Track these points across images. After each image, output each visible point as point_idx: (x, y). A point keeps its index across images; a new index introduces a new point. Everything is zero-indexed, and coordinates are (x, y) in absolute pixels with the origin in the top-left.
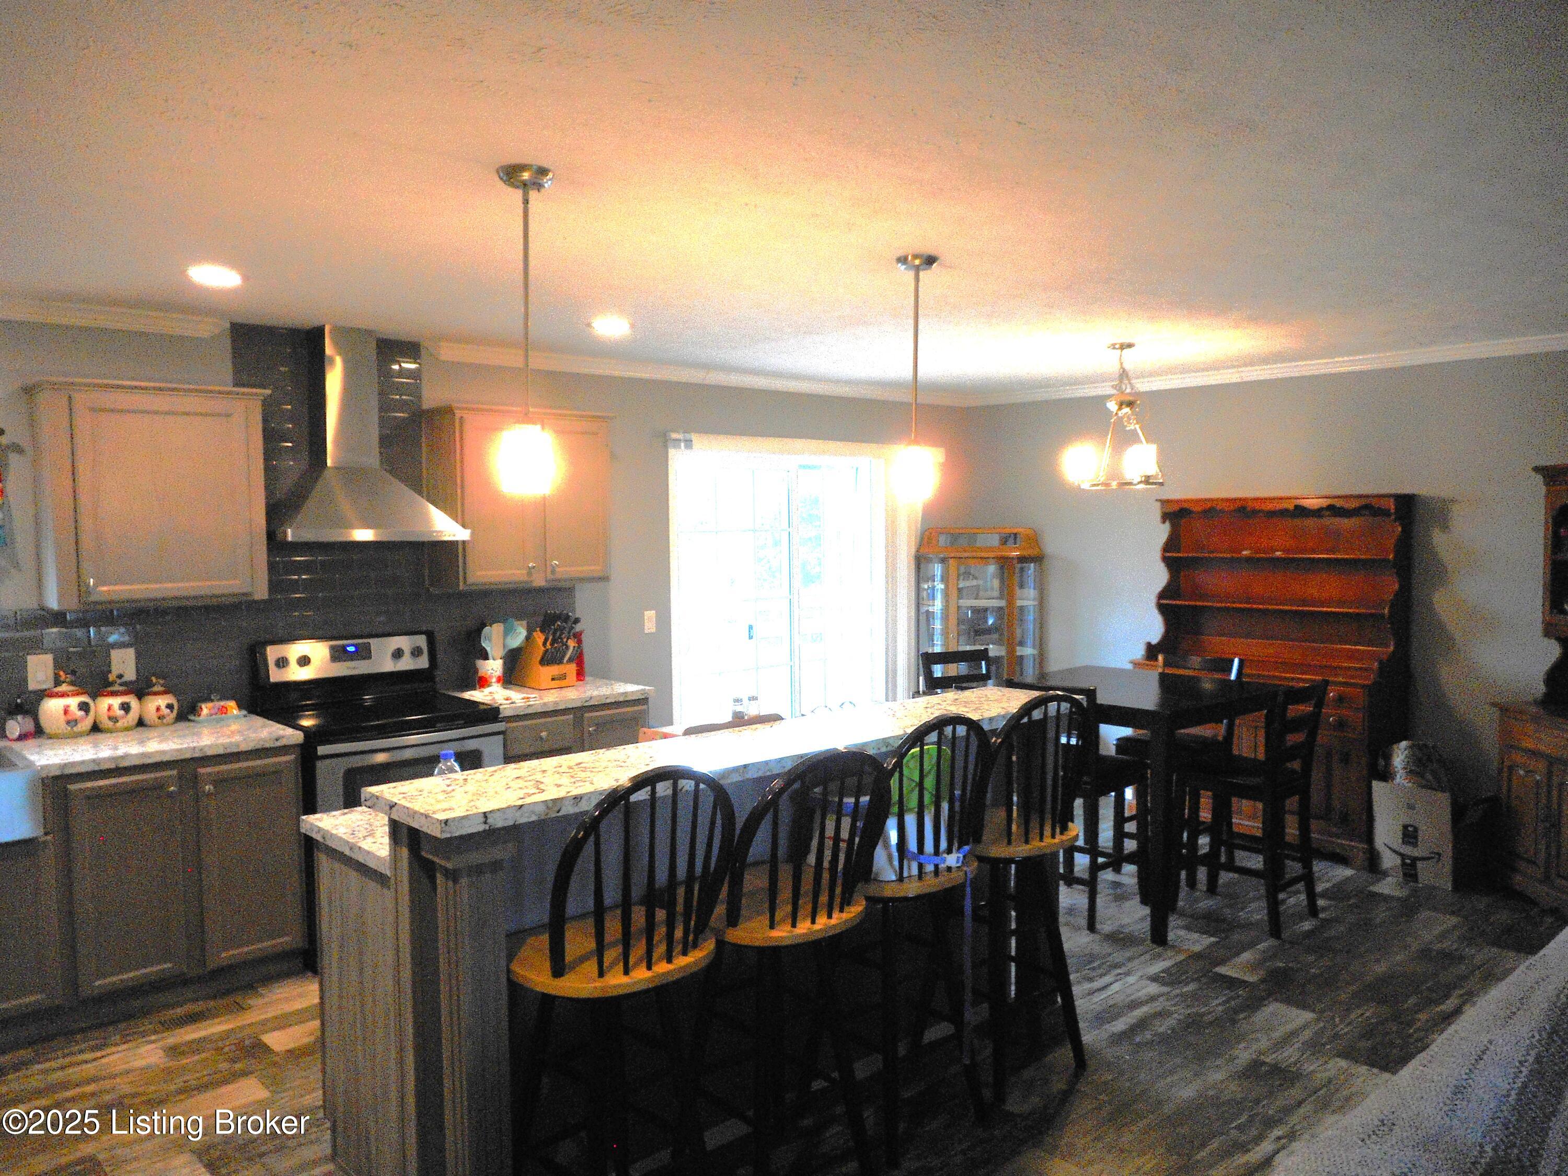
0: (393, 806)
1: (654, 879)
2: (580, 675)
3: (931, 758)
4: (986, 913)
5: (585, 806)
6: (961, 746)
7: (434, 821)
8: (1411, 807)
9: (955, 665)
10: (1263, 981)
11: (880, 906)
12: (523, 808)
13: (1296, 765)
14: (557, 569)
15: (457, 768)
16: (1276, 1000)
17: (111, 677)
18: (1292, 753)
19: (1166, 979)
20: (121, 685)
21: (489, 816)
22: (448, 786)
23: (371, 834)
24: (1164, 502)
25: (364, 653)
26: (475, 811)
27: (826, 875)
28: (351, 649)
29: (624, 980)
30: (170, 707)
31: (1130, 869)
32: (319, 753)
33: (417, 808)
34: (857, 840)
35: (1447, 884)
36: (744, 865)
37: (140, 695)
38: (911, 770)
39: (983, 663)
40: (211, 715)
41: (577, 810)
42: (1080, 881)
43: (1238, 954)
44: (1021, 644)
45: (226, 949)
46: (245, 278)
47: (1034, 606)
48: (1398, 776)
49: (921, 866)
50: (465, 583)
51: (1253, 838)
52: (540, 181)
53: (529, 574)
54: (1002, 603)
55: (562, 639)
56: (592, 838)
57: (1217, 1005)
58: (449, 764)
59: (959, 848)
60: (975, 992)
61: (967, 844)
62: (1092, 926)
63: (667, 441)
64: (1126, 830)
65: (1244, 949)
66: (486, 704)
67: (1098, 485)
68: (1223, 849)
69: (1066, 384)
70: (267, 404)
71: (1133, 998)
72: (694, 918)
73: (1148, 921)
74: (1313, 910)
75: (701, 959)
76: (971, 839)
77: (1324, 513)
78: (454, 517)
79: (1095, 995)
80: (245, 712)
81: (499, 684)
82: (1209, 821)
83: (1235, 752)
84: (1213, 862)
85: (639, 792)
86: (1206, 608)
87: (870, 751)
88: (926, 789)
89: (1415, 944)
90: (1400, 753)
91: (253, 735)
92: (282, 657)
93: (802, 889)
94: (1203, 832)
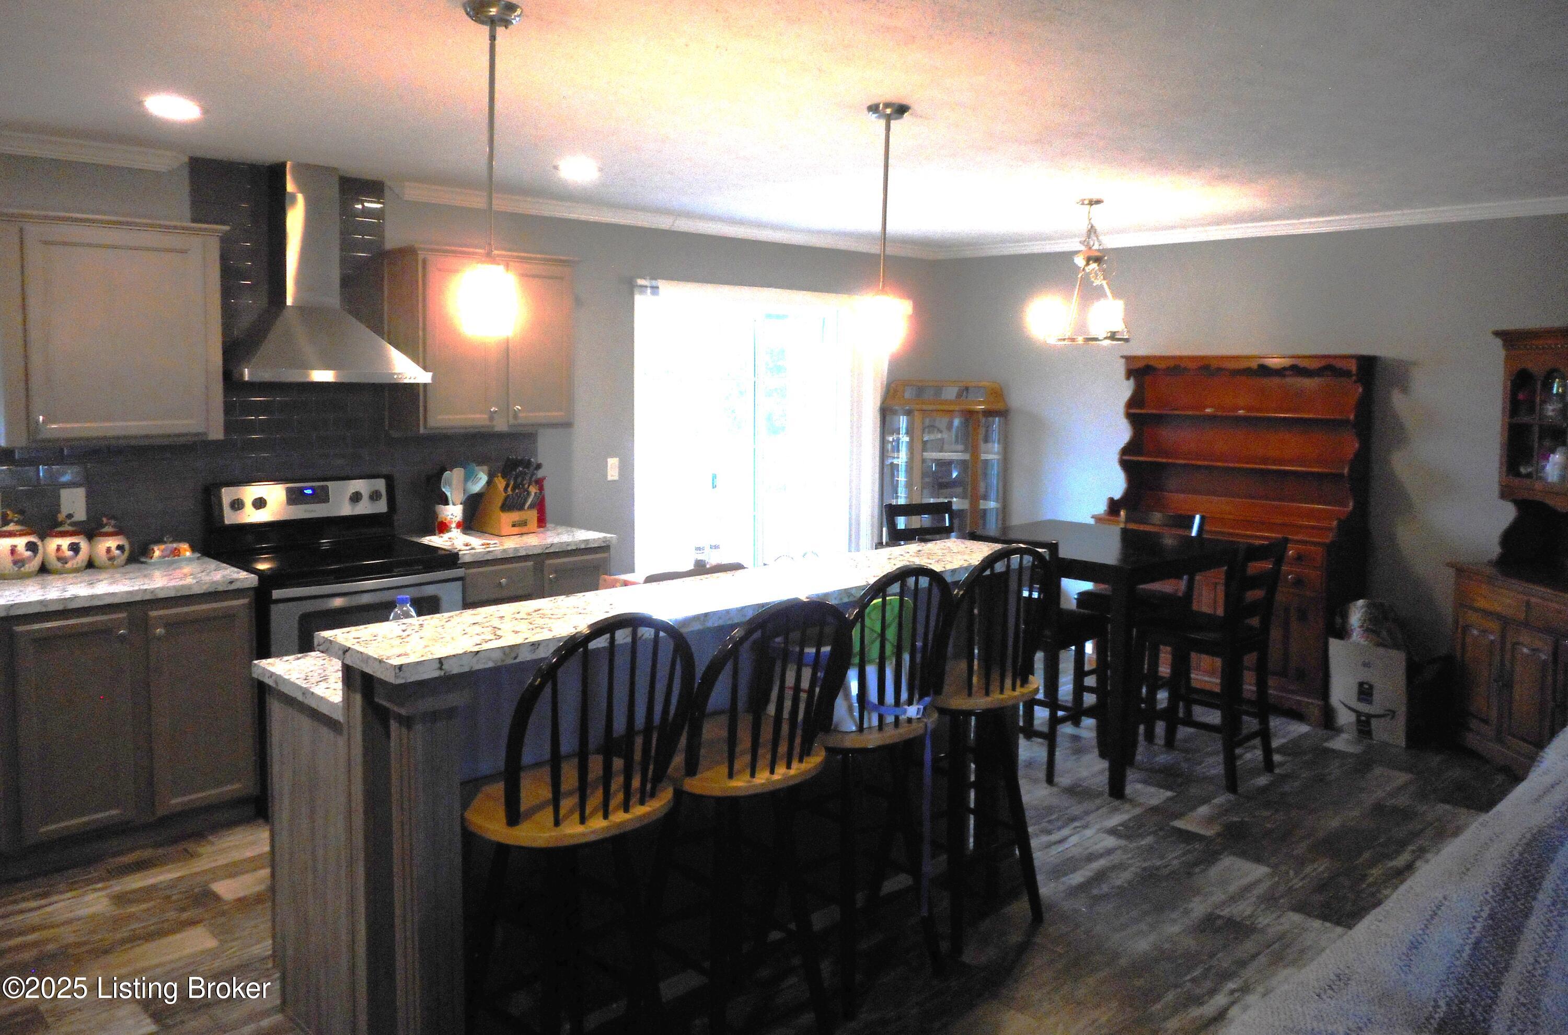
0: (347, 651)
1: (612, 726)
2: (541, 522)
3: (892, 610)
4: (945, 765)
5: (542, 653)
6: (923, 597)
7: (388, 667)
8: (1366, 665)
9: (918, 517)
10: (1219, 835)
11: (839, 757)
12: (479, 653)
13: (1255, 621)
14: (521, 415)
16: (1231, 854)
17: (61, 517)
18: (1252, 609)
19: (1125, 832)
20: (69, 525)
21: (444, 662)
22: (404, 631)
23: (325, 679)
24: (1129, 359)
25: (321, 496)
26: (429, 657)
27: (785, 728)
28: (309, 492)
29: (580, 829)
30: (120, 547)
31: (1089, 722)
32: (274, 598)
33: (371, 654)
34: (817, 690)
35: (1401, 740)
36: (703, 715)
37: (91, 536)
38: (873, 621)
39: (947, 516)
40: (165, 557)
41: (534, 657)
42: (1039, 734)
43: (1194, 808)
44: (985, 498)
45: (176, 797)
46: (205, 111)
47: (998, 459)
48: (1355, 634)
49: (881, 718)
50: (425, 428)
51: (1211, 693)
52: (509, 18)
53: (491, 418)
54: (966, 457)
55: (523, 485)
56: (549, 687)
57: (1174, 856)
58: (405, 609)
59: (920, 699)
60: (933, 843)
61: (927, 695)
62: (1050, 779)
63: (633, 287)
64: (1086, 684)
65: (1201, 803)
66: (444, 550)
67: (1064, 340)
68: (1181, 704)
69: (1034, 238)
70: (226, 242)
71: (1090, 850)
72: (651, 767)
73: (1107, 773)
74: (1269, 765)
75: (658, 809)
76: (932, 692)
77: (1287, 373)
78: (415, 358)
79: (1053, 847)
80: (199, 555)
81: (459, 530)
82: (1168, 675)
83: (1195, 607)
84: (1171, 717)
85: (598, 639)
86: (1168, 464)
87: (832, 602)
88: (888, 640)
89: (1368, 800)
90: (1357, 611)
91: (206, 578)
92: (238, 500)
93: (762, 740)
94: (1161, 687)
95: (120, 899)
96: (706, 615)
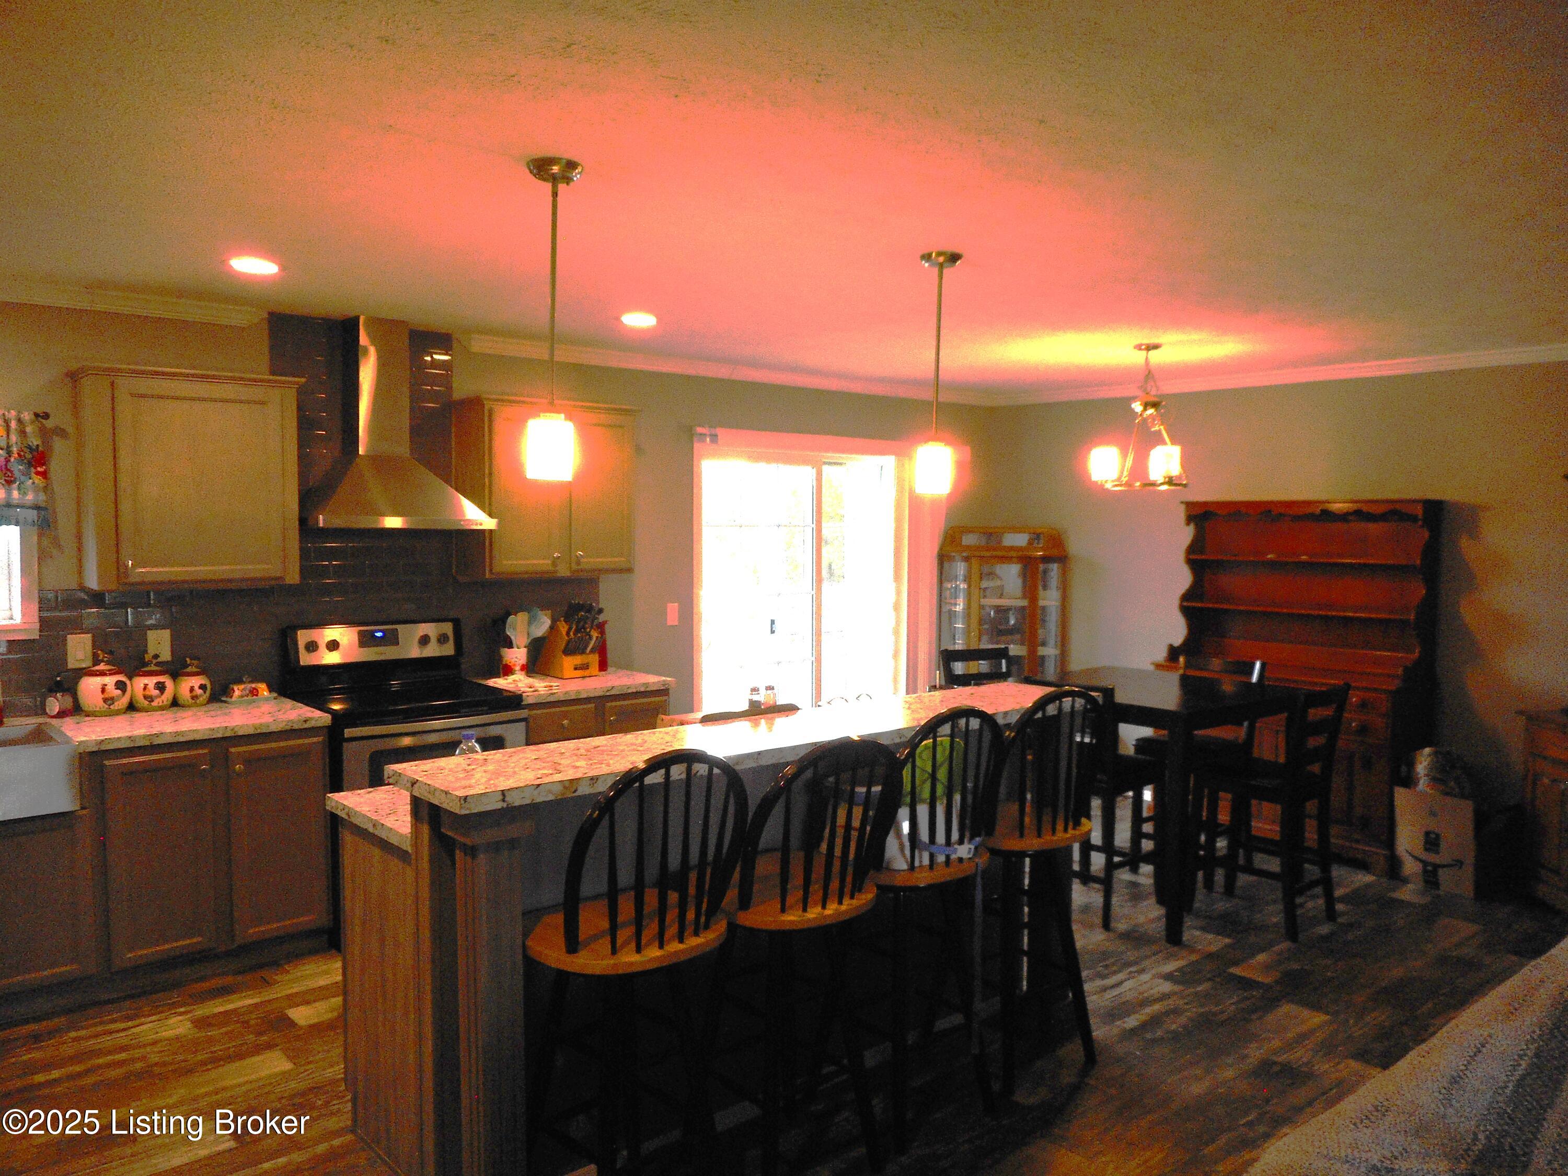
0: (415, 783)
1: (667, 862)
2: (603, 666)
3: (944, 750)
4: (998, 906)
5: (602, 787)
6: (973, 741)
7: (454, 798)
8: (1433, 814)
9: (976, 662)
10: (1277, 982)
11: (890, 894)
12: (540, 787)
13: (1316, 768)
14: (582, 560)
16: (1292, 1001)
17: (147, 657)
18: (1313, 755)
19: (1181, 977)
20: (156, 665)
21: (506, 794)
22: (469, 765)
23: (394, 812)
24: (1189, 505)
25: (391, 639)
26: (493, 789)
27: (837, 863)
28: (379, 634)
29: (635, 958)
30: (203, 687)
31: (1147, 869)
32: (346, 736)
33: (436, 785)
34: (868, 828)
35: (1469, 891)
36: (755, 852)
37: (175, 676)
38: (923, 762)
39: (1004, 662)
40: (242, 697)
41: (593, 790)
42: (1096, 880)
43: (1253, 955)
44: (1044, 644)
45: (253, 927)
46: (283, 268)
47: (1057, 607)
48: (1421, 783)
49: (932, 857)
50: (491, 573)
51: (1271, 841)
52: (570, 176)
53: (554, 564)
54: (1025, 603)
55: (585, 629)
56: (607, 817)
57: (1230, 1004)
59: (971, 839)
60: (985, 985)
61: (979, 836)
62: (1106, 924)
63: (692, 435)
64: (1144, 830)
65: (1262, 950)
66: (510, 692)
67: (1120, 484)
68: (1241, 851)
69: (1092, 384)
70: (302, 392)
71: (1145, 995)
72: (706, 901)
73: (1163, 921)
74: (1331, 914)
75: (711, 941)
76: (983, 833)
77: (1353, 517)
78: (481, 506)
79: (1108, 991)
80: (275, 695)
81: (523, 673)
82: (1227, 823)
83: (1256, 753)
84: (1230, 863)
85: (654, 774)
86: (1228, 610)
87: (885, 741)
88: (938, 780)
89: (1433, 950)
90: (1423, 759)
91: (282, 717)
92: (312, 642)
93: (814, 876)
94: (1220, 834)
95: (201, 1023)
96: (759, 753)
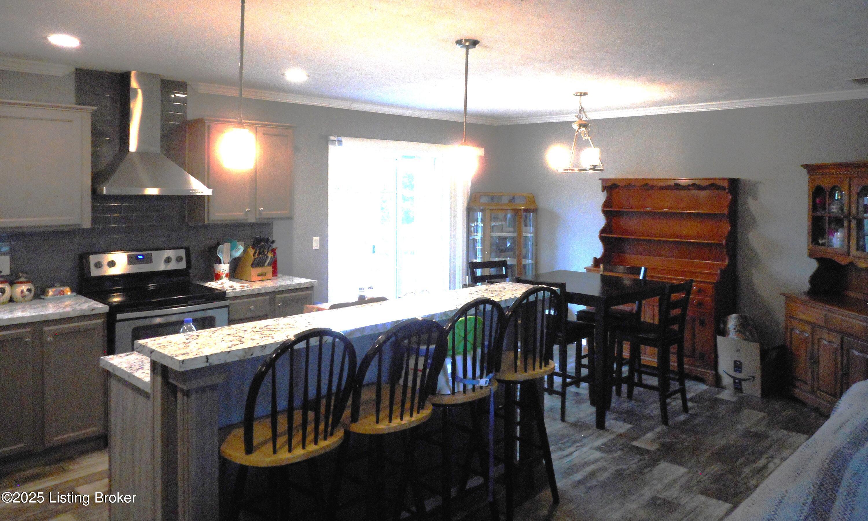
0: (153, 352)
1: (307, 394)
2: (275, 274)
3: (471, 323)
4: (502, 412)
5: (268, 352)
6: (488, 316)
7: (176, 361)
8: (738, 351)
9: (488, 269)
10: (658, 449)
11: (441, 409)
12: (230, 352)
13: (676, 327)
14: (263, 213)
15: (194, 328)
16: (665, 461)
18: (674, 320)
19: (606, 449)
21: (209, 358)
22: (187, 339)
23: (142, 368)
24: (603, 180)
25: (148, 260)
26: (201, 355)
27: (409, 391)
28: (141, 257)
29: (288, 455)
30: (29, 290)
31: (584, 385)
32: (117, 318)
33: (166, 353)
34: (428, 370)
35: (758, 393)
36: (361, 386)
37: (12, 284)
38: (460, 330)
39: (504, 268)
40: (55, 295)
41: (263, 354)
42: (556, 393)
43: (645, 433)
44: (526, 257)
45: (56, 436)
46: (82, 42)
47: (533, 236)
48: (731, 333)
49: (465, 386)
50: (208, 220)
51: (653, 368)
53: (246, 215)
54: (515, 235)
55: (264, 252)
56: (270, 371)
57: (633, 463)
58: (189, 326)
59: (487, 375)
60: (495, 458)
61: (491, 372)
62: (563, 418)
63: (328, 141)
64: (582, 363)
65: (648, 431)
66: (218, 290)
67: (567, 170)
68: (636, 374)
69: (551, 114)
70: (94, 114)
71: (586, 460)
72: (331, 417)
73: (594, 415)
74: (685, 409)
75: (334, 443)
76: (494, 370)
77: (691, 188)
78: (203, 182)
79: (565, 458)
80: (76, 294)
81: (227, 278)
82: (628, 358)
83: (642, 319)
84: (630, 382)
85: (300, 343)
86: (627, 239)
87: (437, 319)
88: (468, 341)
89: (741, 428)
90: (732, 320)
91: (78, 308)
92: (99, 262)
93: (395, 400)
94: (625, 364)
96: (364, 328)
